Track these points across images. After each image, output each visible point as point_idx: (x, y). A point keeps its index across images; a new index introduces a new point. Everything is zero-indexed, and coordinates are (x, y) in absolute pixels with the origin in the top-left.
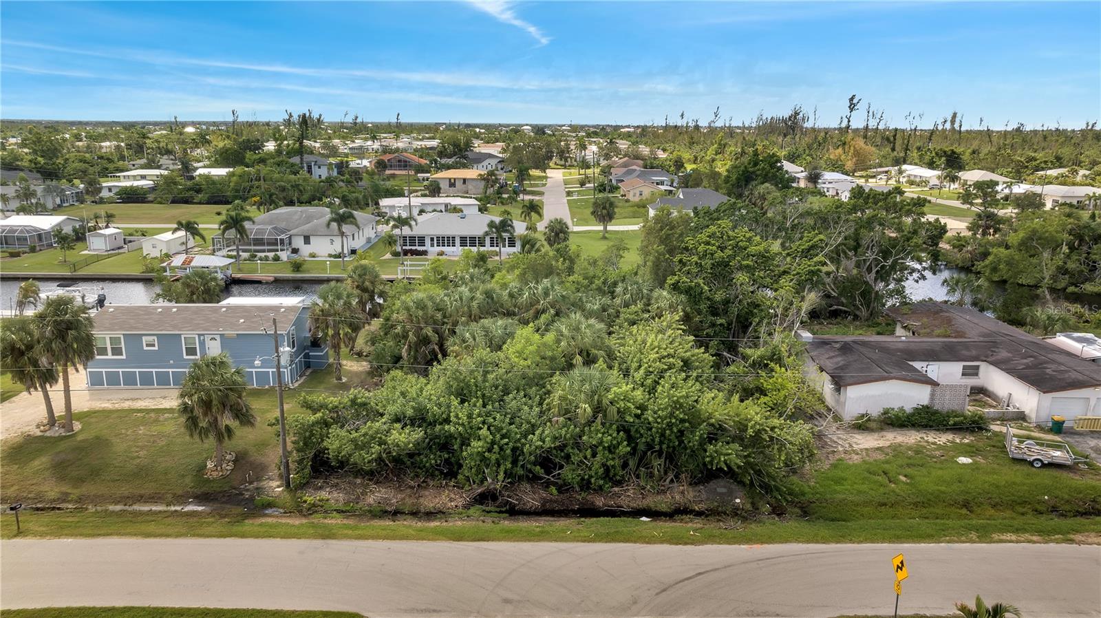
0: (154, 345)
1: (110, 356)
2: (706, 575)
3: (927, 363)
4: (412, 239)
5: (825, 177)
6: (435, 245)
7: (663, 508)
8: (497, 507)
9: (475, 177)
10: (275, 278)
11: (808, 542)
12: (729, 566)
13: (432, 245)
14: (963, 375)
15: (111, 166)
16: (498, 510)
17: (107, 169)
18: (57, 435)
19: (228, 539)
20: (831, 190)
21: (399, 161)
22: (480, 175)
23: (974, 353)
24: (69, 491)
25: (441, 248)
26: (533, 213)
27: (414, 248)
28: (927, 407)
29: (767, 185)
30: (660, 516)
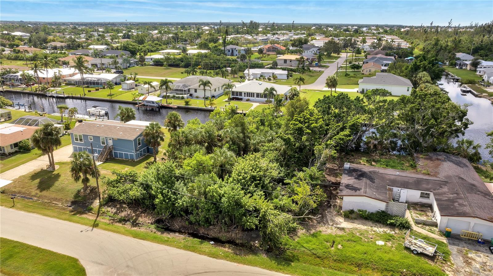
0: (92, 139)
1: (79, 142)
2: (209, 273)
3: (401, 188)
4: (237, 93)
5: (482, 64)
6: (246, 96)
7: (223, 239)
8: (163, 226)
9: (294, 59)
10: (178, 106)
11: (264, 268)
12: (221, 272)
13: (245, 96)
14: (421, 196)
15: (160, 48)
16: (162, 227)
17: (158, 49)
18: (50, 170)
19: (66, 221)
20: (482, 72)
21: (273, 48)
22: (297, 58)
23: (430, 186)
24: (38, 193)
25: (248, 98)
26: (301, 82)
27: (237, 97)
28: (383, 212)
29: (424, 72)
30: (219, 242)
